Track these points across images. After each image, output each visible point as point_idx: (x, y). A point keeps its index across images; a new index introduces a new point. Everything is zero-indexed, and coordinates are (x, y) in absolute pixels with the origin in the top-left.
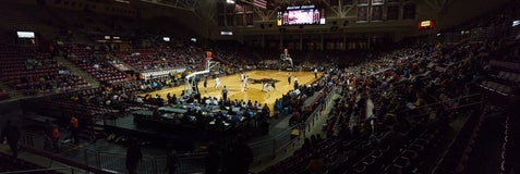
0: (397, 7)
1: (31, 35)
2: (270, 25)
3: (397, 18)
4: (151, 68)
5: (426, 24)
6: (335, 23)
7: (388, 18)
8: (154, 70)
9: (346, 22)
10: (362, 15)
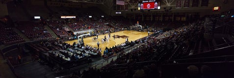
1: (39, 17)
2: (135, 10)
3: (197, 6)
4: (79, 30)
5: (216, 8)
7: (193, 6)
8: (80, 30)
10: (179, 4)
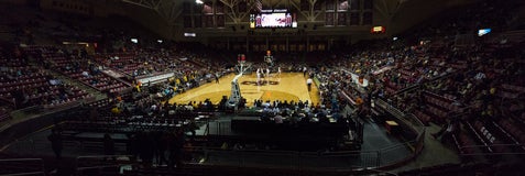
0: (358, 14)
6: (305, 26)
9: (315, 26)
